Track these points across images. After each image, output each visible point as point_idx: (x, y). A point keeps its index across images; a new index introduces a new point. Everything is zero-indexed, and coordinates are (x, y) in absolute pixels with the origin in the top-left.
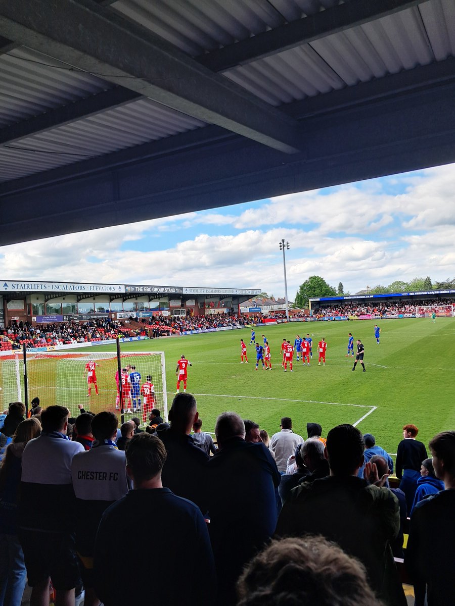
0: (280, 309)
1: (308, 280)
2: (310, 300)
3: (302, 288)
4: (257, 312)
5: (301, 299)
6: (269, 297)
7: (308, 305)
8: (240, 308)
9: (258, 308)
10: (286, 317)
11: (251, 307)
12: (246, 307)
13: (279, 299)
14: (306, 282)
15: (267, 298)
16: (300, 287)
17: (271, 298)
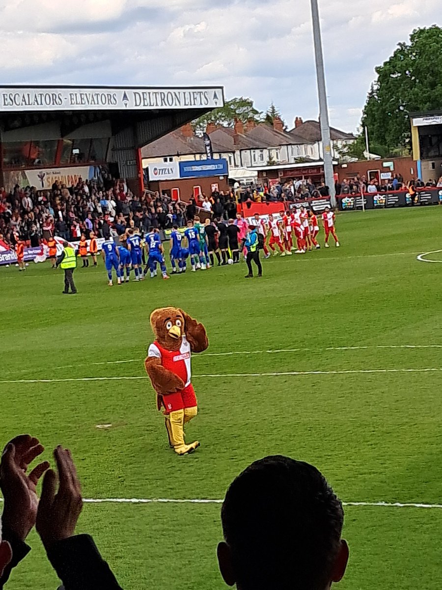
0: (302, 160)
1: (409, 43)
2: (417, 122)
3: (384, 74)
4: (211, 176)
5: (384, 120)
6: (261, 118)
7: (410, 143)
8: (145, 164)
9: (214, 162)
10: (325, 192)
11: (191, 158)
12: (167, 158)
13: (298, 122)
14: (402, 51)
15: (251, 120)
16: (378, 70)
17: (268, 118)
